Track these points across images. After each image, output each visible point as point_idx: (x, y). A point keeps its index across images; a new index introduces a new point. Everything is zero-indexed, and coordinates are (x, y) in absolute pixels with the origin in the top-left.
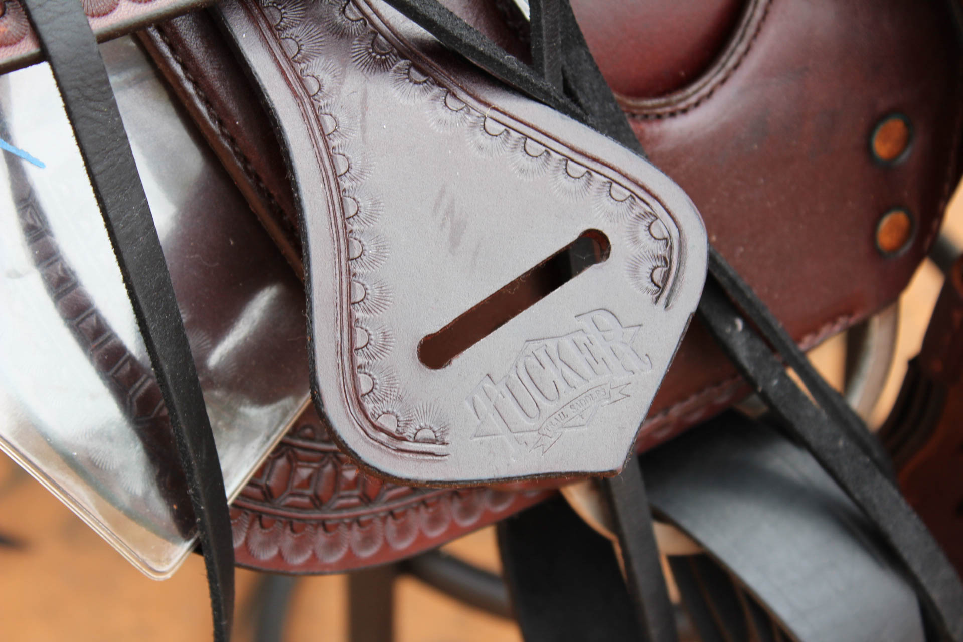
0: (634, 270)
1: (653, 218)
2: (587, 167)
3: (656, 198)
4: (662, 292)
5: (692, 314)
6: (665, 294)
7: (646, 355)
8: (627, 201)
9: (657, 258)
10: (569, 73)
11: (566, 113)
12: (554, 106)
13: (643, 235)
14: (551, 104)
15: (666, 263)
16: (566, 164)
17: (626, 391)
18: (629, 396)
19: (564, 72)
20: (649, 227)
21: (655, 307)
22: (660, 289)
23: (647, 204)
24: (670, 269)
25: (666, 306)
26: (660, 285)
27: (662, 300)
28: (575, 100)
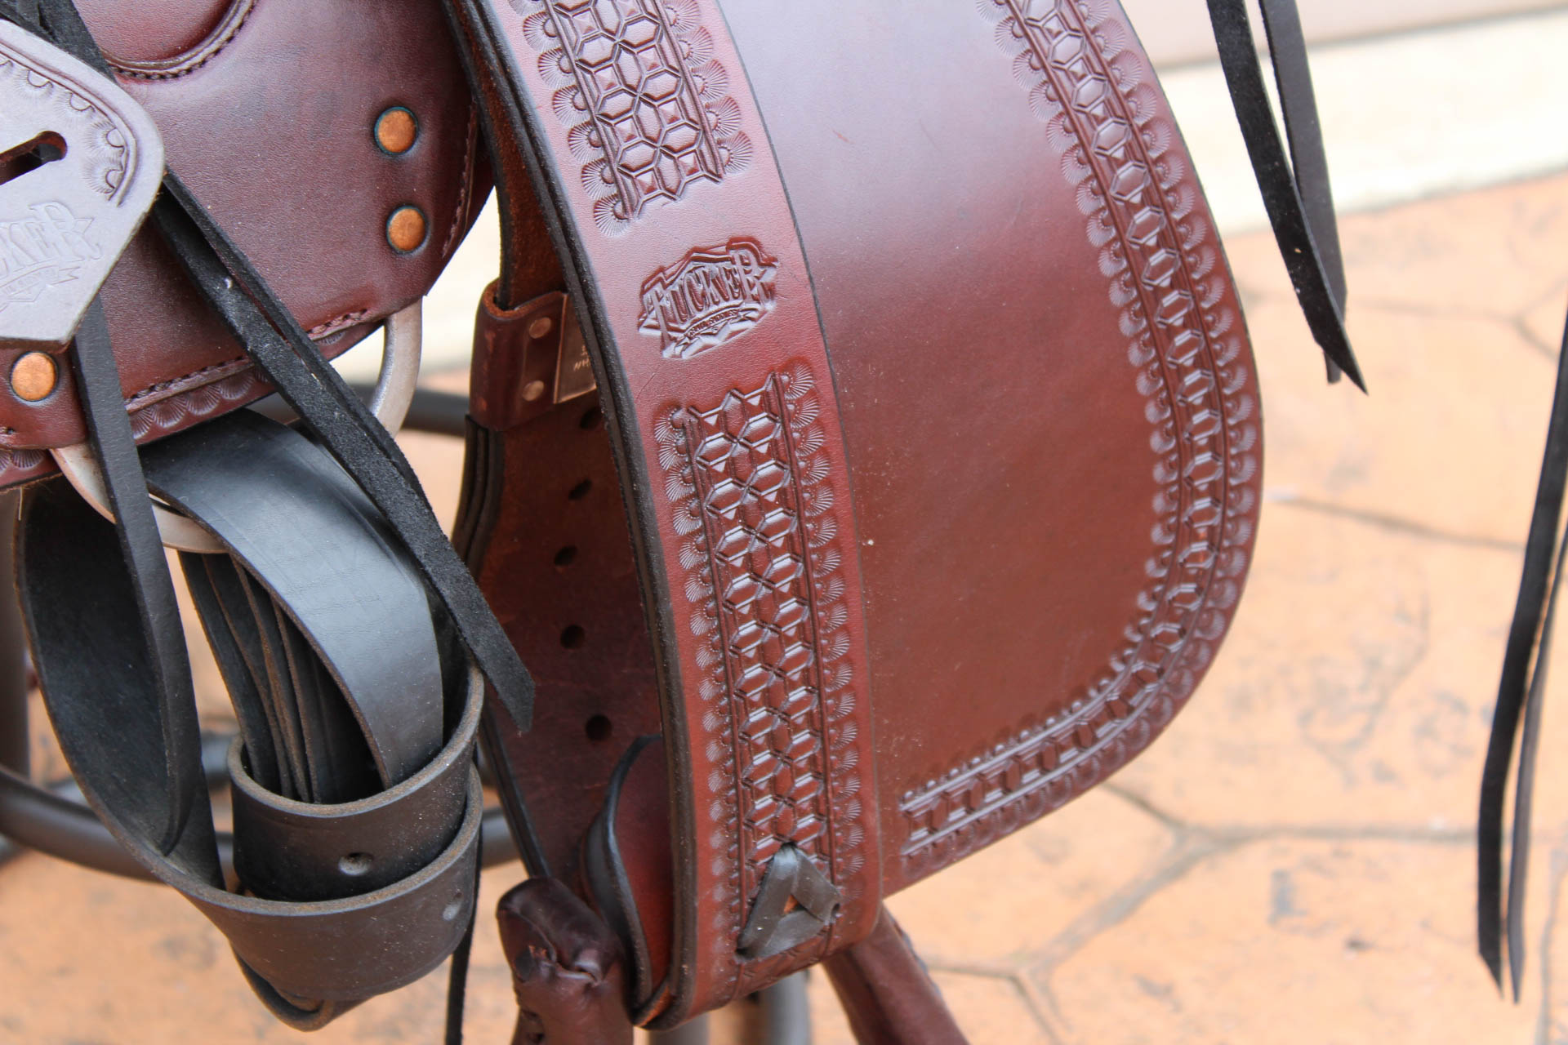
0: (90, 170)
1: (111, 128)
2: (49, 78)
3: (114, 111)
4: (116, 192)
5: (145, 214)
6: (119, 193)
7: (97, 245)
8: (87, 111)
9: (113, 161)
10: (47, 12)
11: (31, 31)
12: (19, 23)
13: (100, 140)
14: (16, 21)
15: (122, 167)
16: (29, 73)
17: (75, 274)
18: (77, 278)
19: (41, 11)
20: (107, 135)
21: (109, 204)
22: (114, 189)
23: (106, 115)
24: (125, 173)
25: (120, 203)
26: (115, 186)
27: (116, 199)
28: (46, 28)
